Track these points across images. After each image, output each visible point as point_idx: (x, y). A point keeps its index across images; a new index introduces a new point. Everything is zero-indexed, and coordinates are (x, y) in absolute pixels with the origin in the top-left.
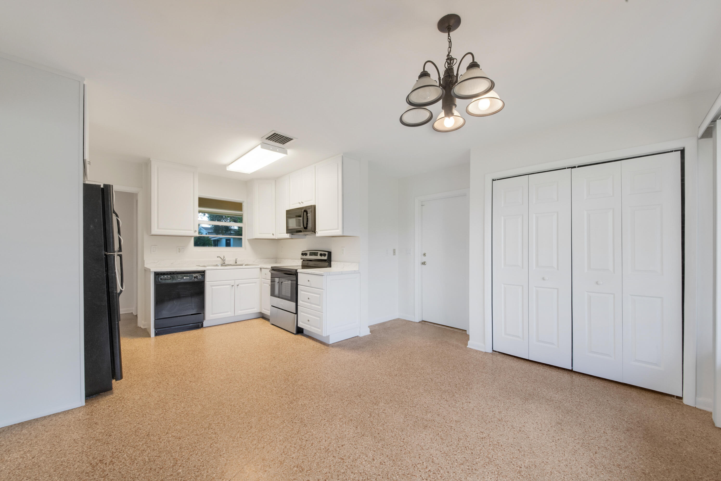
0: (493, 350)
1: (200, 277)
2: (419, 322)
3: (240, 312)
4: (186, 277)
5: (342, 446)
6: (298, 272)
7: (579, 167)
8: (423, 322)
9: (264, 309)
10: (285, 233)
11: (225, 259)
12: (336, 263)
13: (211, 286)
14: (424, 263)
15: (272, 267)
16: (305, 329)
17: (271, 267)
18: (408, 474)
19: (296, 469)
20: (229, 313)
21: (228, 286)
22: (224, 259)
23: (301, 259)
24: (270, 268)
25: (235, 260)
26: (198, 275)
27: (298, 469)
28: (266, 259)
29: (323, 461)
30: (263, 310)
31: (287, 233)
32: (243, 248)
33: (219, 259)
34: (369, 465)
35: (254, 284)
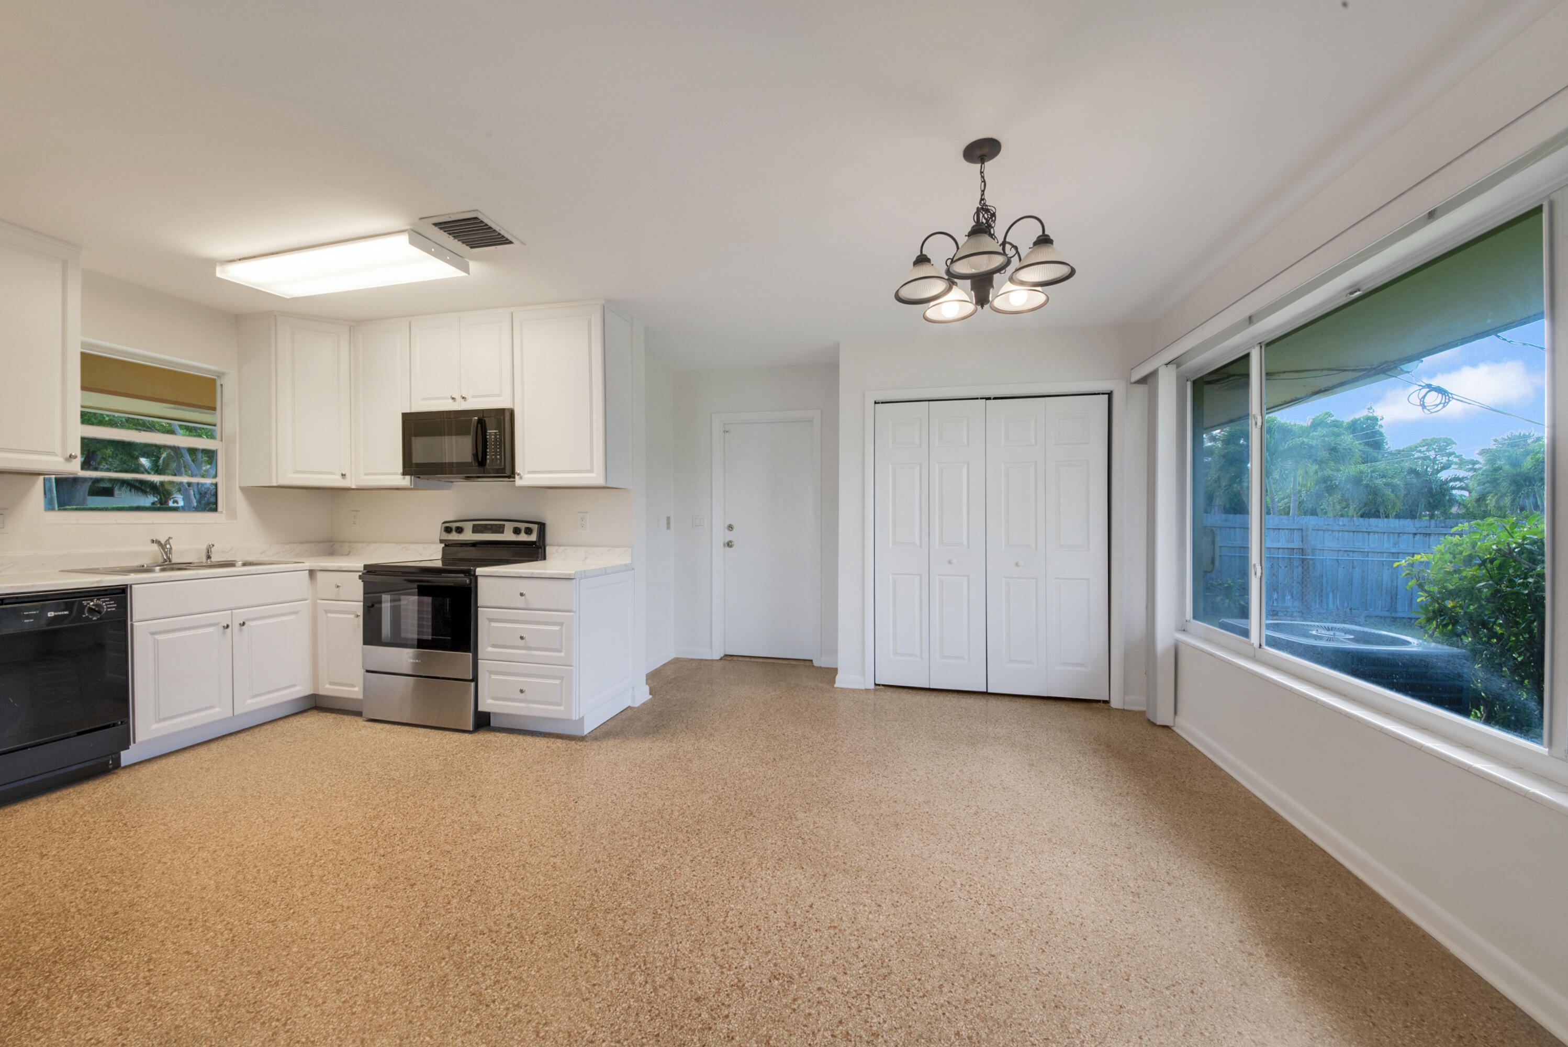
0: (876, 685)
1: (108, 606)
2: (721, 659)
3: (249, 702)
4: (55, 612)
5: (811, 906)
6: (477, 574)
7: (995, 398)
8: (727, 657)
9: (331, 683)
10: (396, 474)
11: (171, 548)
12: (561, 548)
13: (153, 634)
14: (729, 544)
15: (366, 567)
16: (495, 713)
17: (362, 565)
18: (943, 903)
19: (776, 982)
20: (217, 709)
21: (211, 629)
22: (168, 546)
23: (441, 541)
24: (362, 569)
25: (206, 551)
26: (104, 602)
27: (781, 981)
28: (302, 543)
29: (806, 946)
30: (328, 686)
31: (404, 473)
32: (221, 512)
33: (155, 547)
34: (881, 917)
35: (292, 617)
